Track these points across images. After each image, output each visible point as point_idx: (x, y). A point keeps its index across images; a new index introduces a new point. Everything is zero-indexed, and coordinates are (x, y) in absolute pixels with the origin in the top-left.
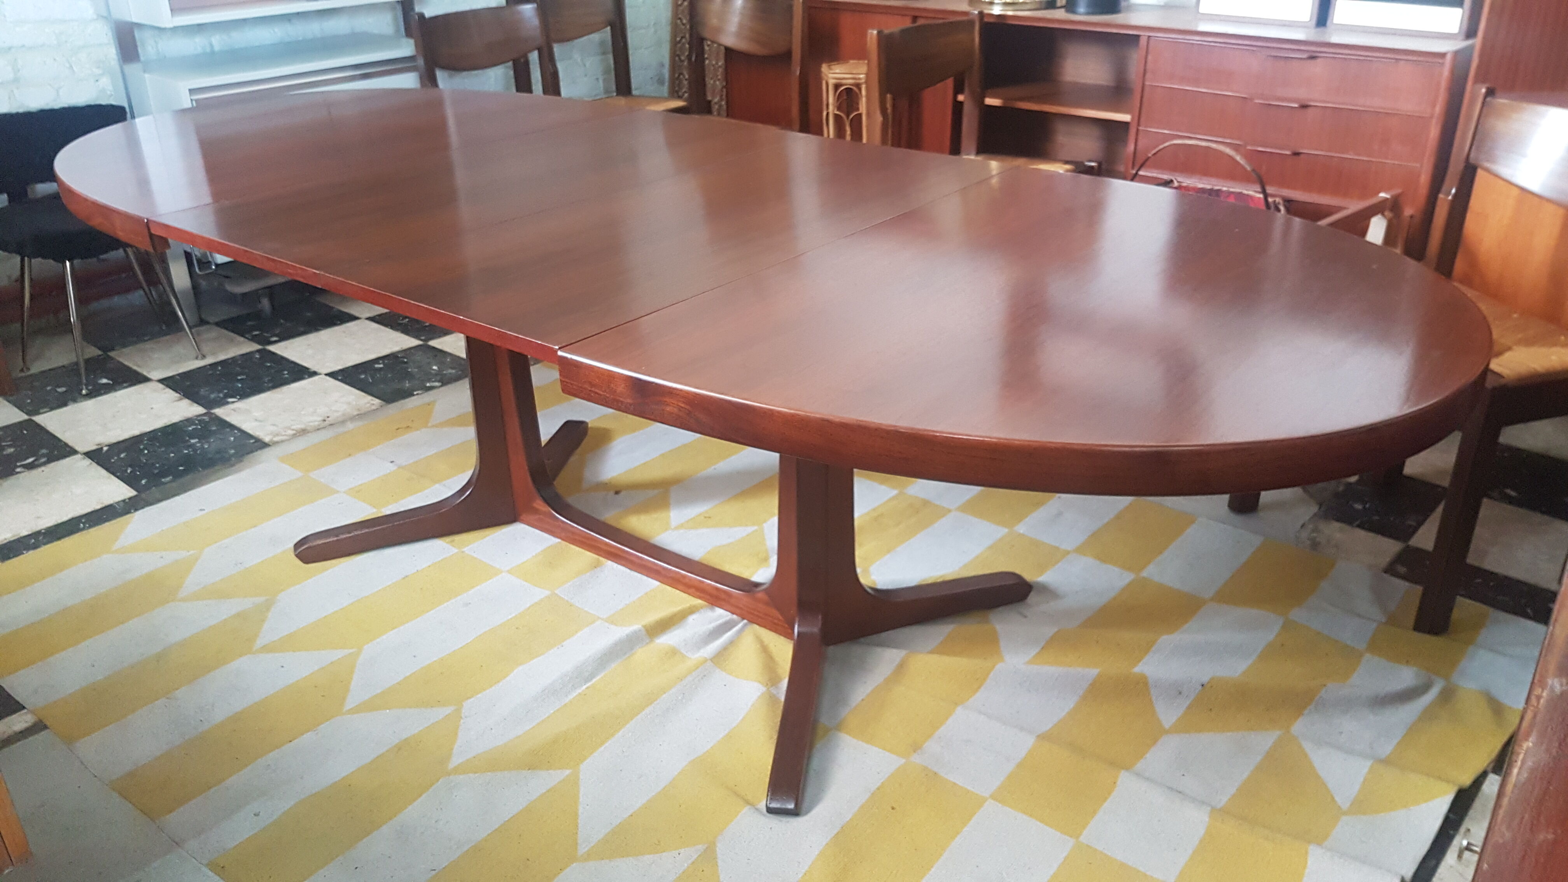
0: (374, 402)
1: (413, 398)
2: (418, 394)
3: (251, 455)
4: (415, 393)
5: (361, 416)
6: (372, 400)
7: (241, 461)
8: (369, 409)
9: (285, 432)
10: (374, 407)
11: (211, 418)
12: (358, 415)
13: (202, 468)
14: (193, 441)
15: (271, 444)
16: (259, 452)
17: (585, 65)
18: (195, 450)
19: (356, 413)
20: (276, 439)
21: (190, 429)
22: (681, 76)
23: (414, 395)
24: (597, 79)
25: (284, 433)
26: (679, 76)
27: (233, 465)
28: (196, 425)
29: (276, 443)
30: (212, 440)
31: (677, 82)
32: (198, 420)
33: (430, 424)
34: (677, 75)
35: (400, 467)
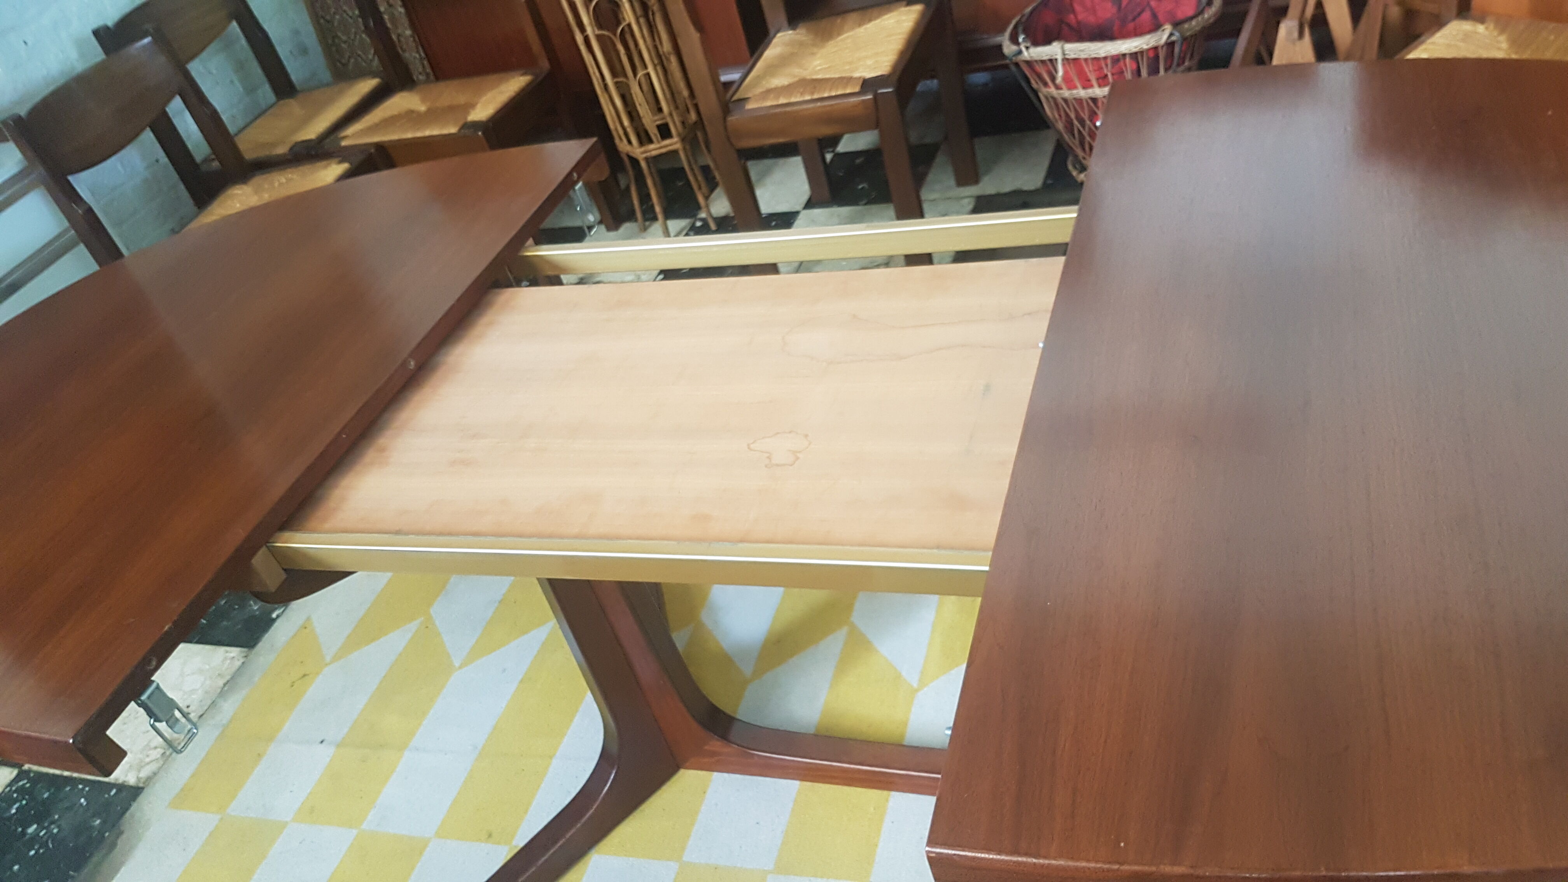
0: (232, 655)
1: (277, 624)
2: (278, 616)
3: (127, 815)
4: (274, 616)
5: (230, 685)
6: (227, 652)
7: (121, 833)
8: (234, 670)
9: (148, 756)
10: (238, 663)
11: (30, 780)
12: (225, 685)
13: (75, 871)
14: (31, 830)
15: (141, 785)
16: (134, 806)
17: (210, 73)
18: (44, 845)
19: (221, 683)
20: (143, 774)
21: (13, 811)
22: (337, 41)
23: (274, 620)
24: (232, 82)
25: (148, 760)
26: (333, 41)
27: (113, 845)
28: (15, 801)
29: (149, 779)
30: (56, 817)
31: (334, 49)
32: (15, 791)
33: (328, 659)
34: (330, 42)
35: (339, 745)
